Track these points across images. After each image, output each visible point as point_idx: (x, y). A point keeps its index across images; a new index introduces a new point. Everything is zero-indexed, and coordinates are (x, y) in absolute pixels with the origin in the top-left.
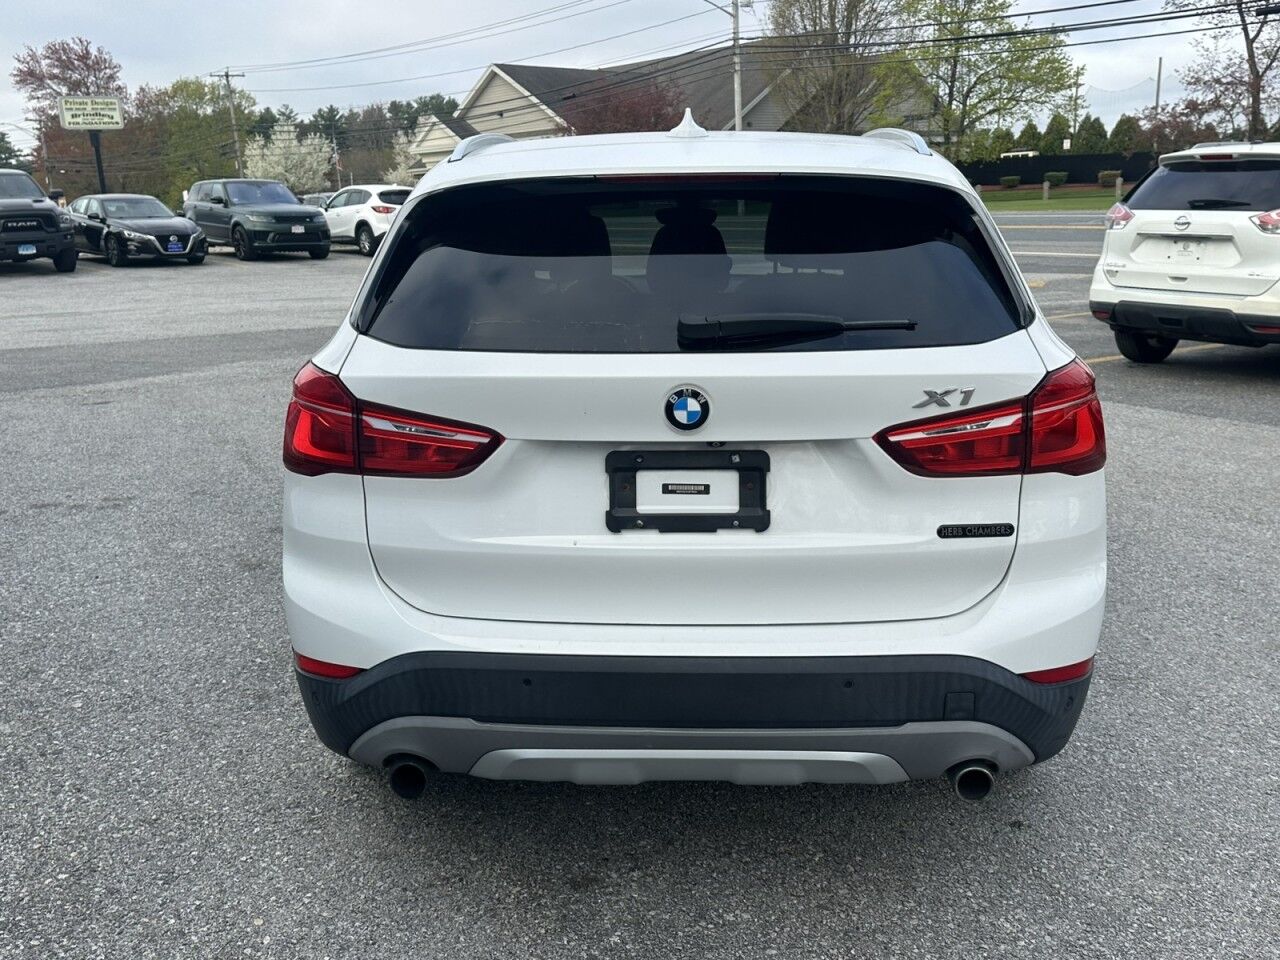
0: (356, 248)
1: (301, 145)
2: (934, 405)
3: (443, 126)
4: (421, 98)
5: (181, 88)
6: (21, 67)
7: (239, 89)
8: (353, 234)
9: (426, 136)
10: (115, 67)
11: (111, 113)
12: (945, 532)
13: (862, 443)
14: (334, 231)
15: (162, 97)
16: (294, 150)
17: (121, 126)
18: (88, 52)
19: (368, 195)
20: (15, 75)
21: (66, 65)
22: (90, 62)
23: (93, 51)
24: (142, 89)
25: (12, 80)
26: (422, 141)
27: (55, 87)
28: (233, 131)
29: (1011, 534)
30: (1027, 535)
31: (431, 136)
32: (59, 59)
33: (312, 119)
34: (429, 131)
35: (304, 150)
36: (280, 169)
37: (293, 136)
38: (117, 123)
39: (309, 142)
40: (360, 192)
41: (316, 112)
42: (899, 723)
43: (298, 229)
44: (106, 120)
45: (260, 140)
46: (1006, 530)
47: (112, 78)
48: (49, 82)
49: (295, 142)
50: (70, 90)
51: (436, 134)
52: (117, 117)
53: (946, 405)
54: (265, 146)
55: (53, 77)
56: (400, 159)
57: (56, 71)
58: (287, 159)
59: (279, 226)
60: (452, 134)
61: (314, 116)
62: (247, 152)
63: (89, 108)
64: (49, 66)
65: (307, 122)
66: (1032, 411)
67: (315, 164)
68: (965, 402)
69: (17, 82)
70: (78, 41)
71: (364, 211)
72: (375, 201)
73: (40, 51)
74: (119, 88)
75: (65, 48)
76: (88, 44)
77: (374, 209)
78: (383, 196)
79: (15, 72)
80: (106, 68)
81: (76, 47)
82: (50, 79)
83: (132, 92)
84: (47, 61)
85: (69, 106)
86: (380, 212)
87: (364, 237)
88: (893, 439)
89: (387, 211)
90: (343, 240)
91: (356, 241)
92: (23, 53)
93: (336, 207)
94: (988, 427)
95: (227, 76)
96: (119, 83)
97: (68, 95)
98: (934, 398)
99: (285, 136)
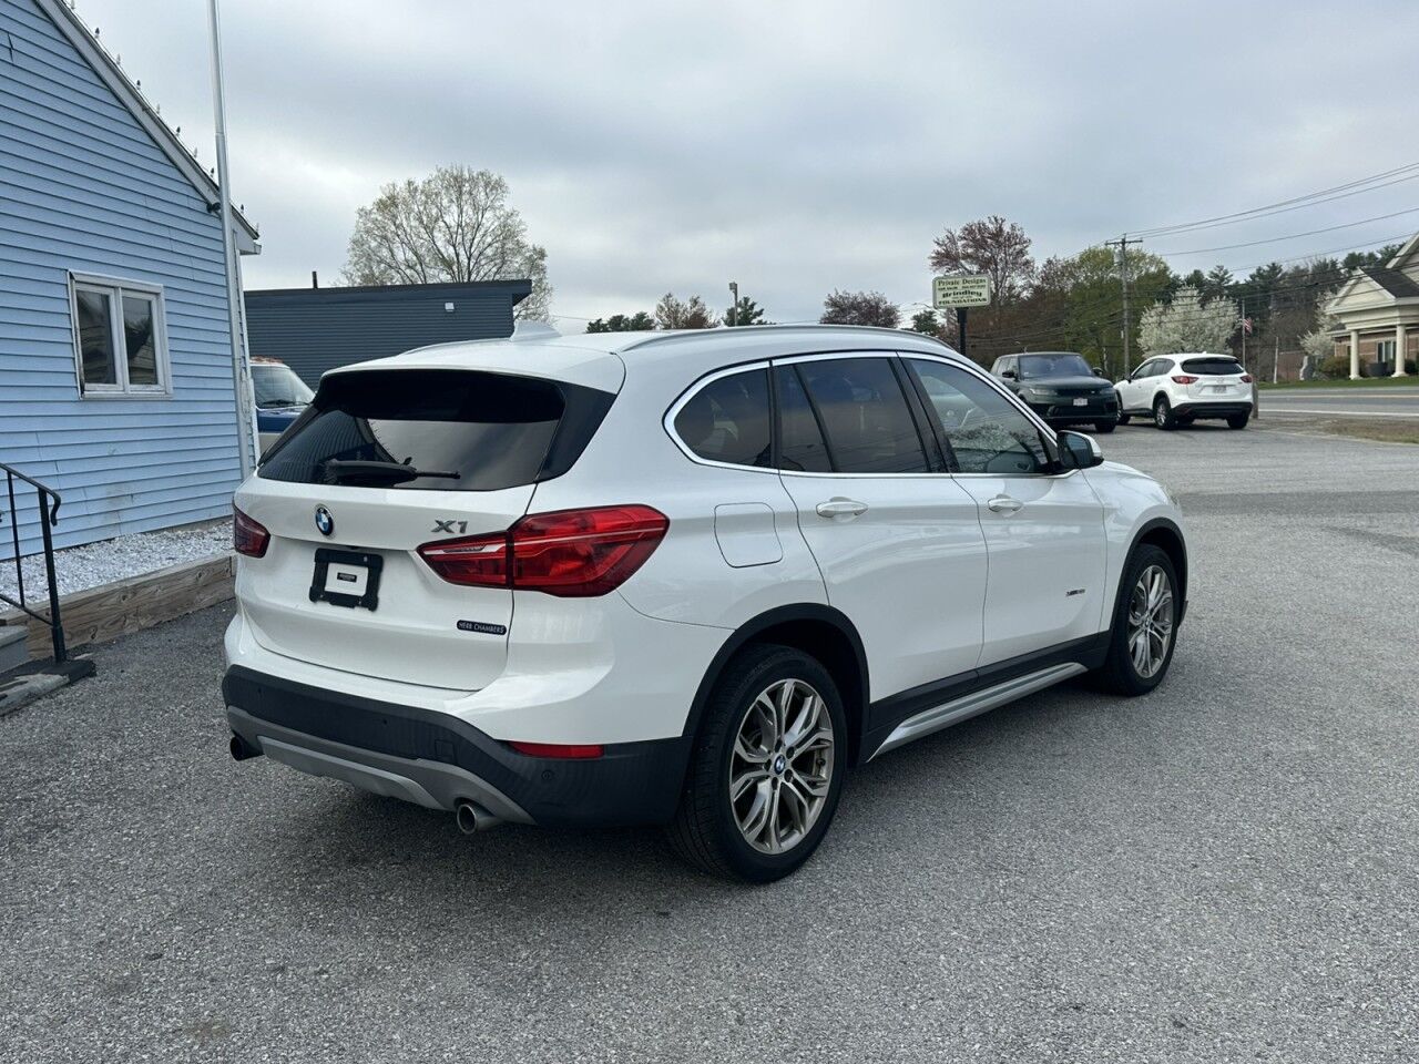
0: (1153, 421)
1: (1204, 309)
2: (443, 531)
3: (1369, 278)
4: (1387, 248)
5: (1090, 258)
6: (940, 249)
7: (1150, 254)
8: (1151, 407)
9: (1350, 290)
10: (1025, 242)
11: (979, 291)
12: (462, 625)
13: (410, 553)
14: (1127, 404)
15: (1069, 269)
16: (1195, 315)
17: (987, 302)
18: (1001, 230)
19: (1172, 364)
20: (933, 258)
21: (980, 244)
22: (1001, 239)
23: (1007, 228)
24: (1050, 262)
25: (930, 262)
26: (1344, 297)
27: (967, 267)
28: (1122, 299)
29: (504, 633)
30: (515, 636)
31: (1354, 292)
32: (974, 240)
33: (1249, 279)
34: (1355, 284)
35: (1205, 315)
36: (1177, 337)
37: (1195, 300)
38: (984, 300)
39: (1213, 305)
40: (1165, 361)
41: (1254, 271)
42: (414, 758)
43: (1081, 402)
44: (974, 297)
45: (1159, 306)
46: (500, 630)
47: (1021, 253)
48: (963, 262)
49: (1197, 307)
50: (982, 267)
51: (1361, 288)
52: (986, 294)
53: (449, 531)
54: (1162, 313)
55: (967, 256)
56: (1322, 320)
57: (970, 251)
58: (1185, 325)
59: (1064, 400)
60: (1379, 286)
61: (1251, 276)
62: (1143, 320)
63: (960, 287)
64: (964, 246)
65: (1242, 282)
66: (513, 542)
67: (1216, 330)
68: (462, 530)
69: (934, 264)
70: (993, 220)
71: (1164, 383)
72: (1177, 371)
73: (958, 233)
74: (1027, 262)
75: (982, 228)
76: (1003, 221)
77: (1174, 379)
78: (1186, 365)
79: (934, 255)
80: (1016, 244)
81: (991, 226)
82: (963, 259)
83: (1039, 265)
84: (963, 242)
85: (942, 286)
86: (1180, 382)
87: (1161, 409)
88: (427, 553)
89: (1188, 381)
90: (1142, 413)
91: (1153, 414)
92: (942, 236)
93: (1140, 377)
94: (484, 551)
95: (1124, 242)
96: (1027, 257)
97: (977, 273)
98: (444, 526)
99: (1187, 301)
